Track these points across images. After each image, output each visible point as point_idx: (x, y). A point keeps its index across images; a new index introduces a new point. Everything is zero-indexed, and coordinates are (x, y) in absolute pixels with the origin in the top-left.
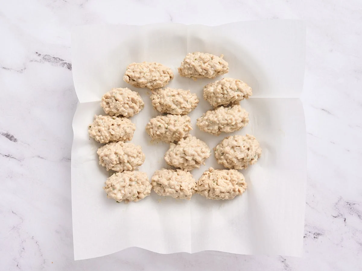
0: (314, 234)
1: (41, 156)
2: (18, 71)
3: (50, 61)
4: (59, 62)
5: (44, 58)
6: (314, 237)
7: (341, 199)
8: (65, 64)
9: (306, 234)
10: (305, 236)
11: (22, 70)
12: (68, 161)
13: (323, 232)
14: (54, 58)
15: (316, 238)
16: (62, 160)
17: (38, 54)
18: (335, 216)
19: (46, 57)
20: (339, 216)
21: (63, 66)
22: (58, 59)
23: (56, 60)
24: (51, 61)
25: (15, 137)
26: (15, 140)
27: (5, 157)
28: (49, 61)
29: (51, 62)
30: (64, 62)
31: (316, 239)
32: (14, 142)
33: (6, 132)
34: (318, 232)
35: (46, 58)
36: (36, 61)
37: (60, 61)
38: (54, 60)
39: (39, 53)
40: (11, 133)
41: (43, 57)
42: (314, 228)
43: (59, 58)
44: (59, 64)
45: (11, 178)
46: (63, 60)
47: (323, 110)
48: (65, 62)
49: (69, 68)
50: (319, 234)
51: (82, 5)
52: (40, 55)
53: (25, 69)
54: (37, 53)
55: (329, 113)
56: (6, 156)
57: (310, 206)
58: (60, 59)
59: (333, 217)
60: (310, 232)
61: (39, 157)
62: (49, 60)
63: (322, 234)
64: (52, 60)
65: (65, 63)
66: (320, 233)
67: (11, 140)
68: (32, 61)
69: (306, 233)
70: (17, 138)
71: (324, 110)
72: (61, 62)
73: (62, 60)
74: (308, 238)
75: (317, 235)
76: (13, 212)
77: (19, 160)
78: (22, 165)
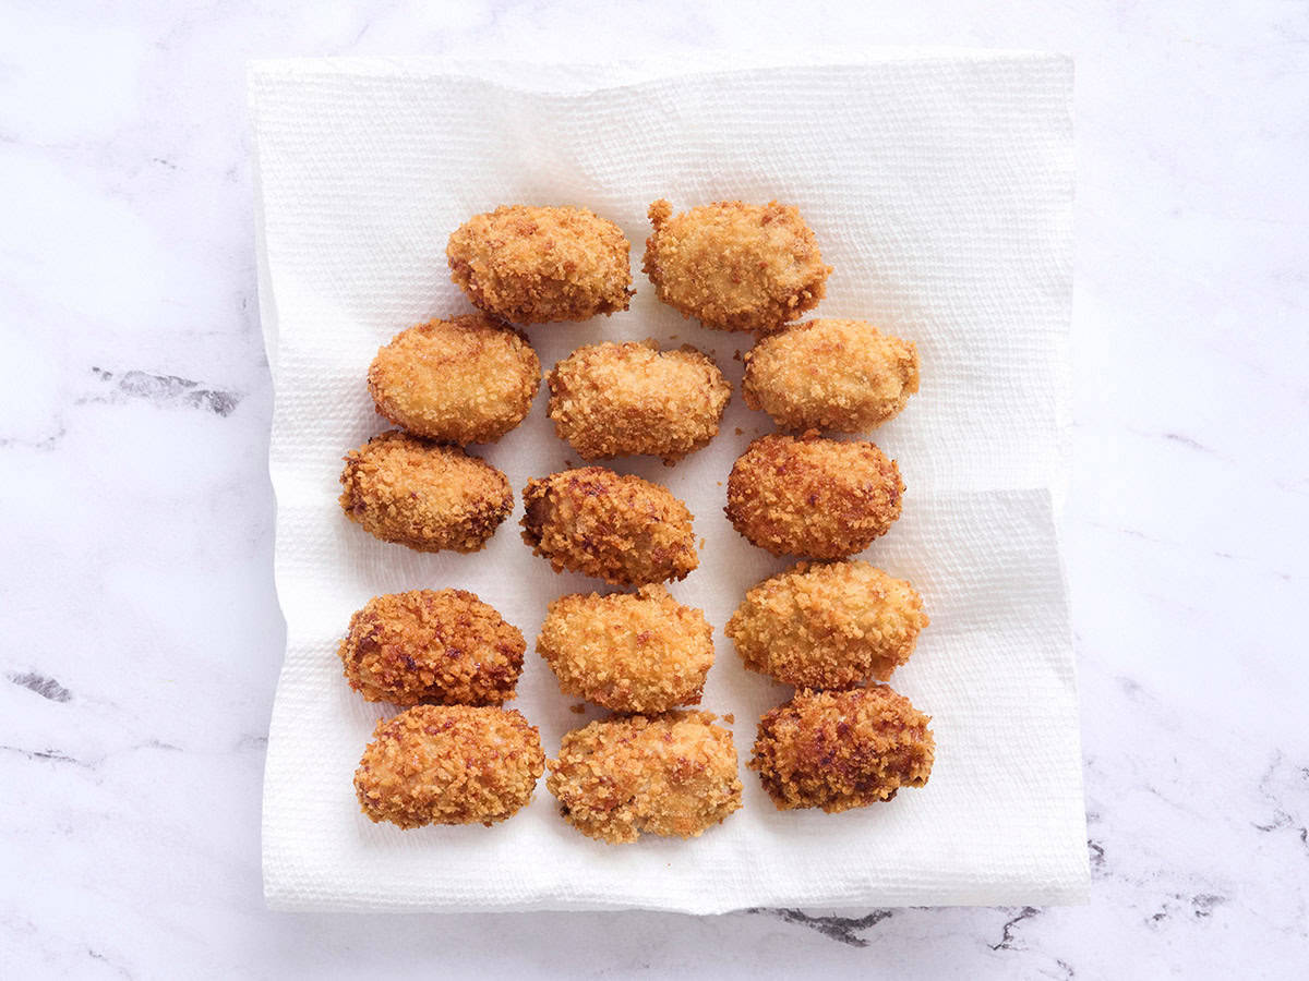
0: (1196, 900)
1: (162, 742)
2: (38, 446)
3: (146, 392)
4: (181, 392)
5: (123, 385)
6: (1198, 912)
7: (1280, 758)
8: (204, 397)
9: (1164, 906)
10: (1162, 912)
11: (52, 439)
12: (259, 746)
13: (1226, 892)
14: (160, 378)
15: (1204, 915)
16: (240, 743)
17: (101, 374)
18: (1263, 824)
19: (132, 380)
20: (1278, 824)
21: (197, 406)
22: (175, 382)
23: (167, 388)
24: (151, 393)
25: (63, 685)
26: (65, 696)
27: (37, 763)
28: (144, 395)
29: (151, 396)
30: (199, 388)
31: (1206, 918)
32: (62, 701)
33: (27, 672)
34: (1210, 892)
35: (134, 384)
36: (98, 399)
37: (182, 387)
38: (159, 387)
39: (105, 368)
40: (47, 674)
41: (122, 382)
42: (1191, 879)
43: (179, 379)
44: (179, 399)
45: (67, 832)
46: (196, 384)
47: (1171, 437)
48: (202, 389)
49: (217, 410)
50: (1212, 900)
51: (232, 172)
52: (107, 375)
53: (63, 432)
54: (96, 370)
55: (1195, 445)
56: (39, 754)
57: (1166, 800)
58: (181, 381)
59: (1259, 831)
60: (1178, 897)
61: (157, 743)
62: (143, 391)
63: (1224, 895)
64: (156, 386)
65: (204, 392)
66: (1216, 894)
67: (50, 696)
68: (82, 401)
69: (1165, 902)
70: (70, 688)
71: (1177, 437)
72: (188, 391)
73: (190, 384)
74: (1170, 918)
75: (1206, 903)
76: (91, 953)
77: (89, 766)
78: (102, 781)
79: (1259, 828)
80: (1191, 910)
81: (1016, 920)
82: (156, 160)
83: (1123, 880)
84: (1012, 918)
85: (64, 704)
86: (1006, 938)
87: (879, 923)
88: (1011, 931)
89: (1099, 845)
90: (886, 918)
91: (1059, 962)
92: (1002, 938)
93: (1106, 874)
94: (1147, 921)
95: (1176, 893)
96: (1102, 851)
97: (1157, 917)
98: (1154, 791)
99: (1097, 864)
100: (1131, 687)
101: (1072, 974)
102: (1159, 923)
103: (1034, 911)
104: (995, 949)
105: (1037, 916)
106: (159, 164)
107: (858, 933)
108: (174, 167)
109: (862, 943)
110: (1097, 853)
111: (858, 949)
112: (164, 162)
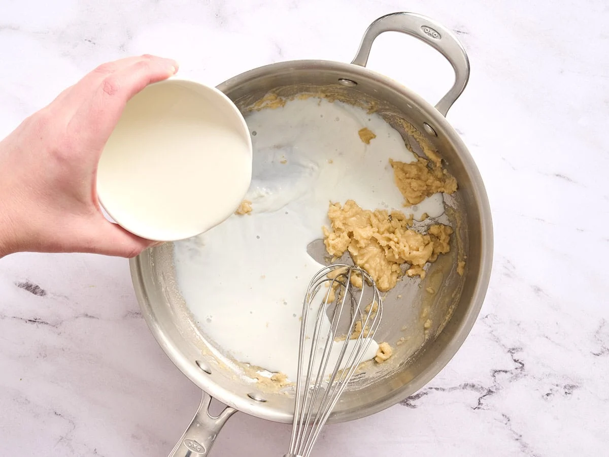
0: (565, 387)
1: (89, 315)
6: (566, 392)
7: (604, 323)
9: (551, 390)
10: (550, 392)
12: (137, 317)
13: (579, 383)
15: (569, 393)
16: (126, 315)
18: (596, 353)
20: (603, 352)
25: (42, 287)
26: (43, 293)
27: (29, 324)
31: (570, 395)
32: (41, 295)
33: (24, 281)
34: (571, 383)
40: (34, 282)
42: (563, 377)
45: (44, 357)
47: (557, 175)
50: (572, 387)
55: (568, 179)
56: (30, 321)
57: (553, 342)
59: (594, 356)
60: (557, 385)
61: (87, 315)
63: (577, 384)
66: (574, 384)
67: (36, 294)
69: (551, 388)
70: (45, 289)
71: (560, 176)
74: (554, 395)
75: (570, 388)
76: (56, 413)
77: (54, 326)
78: (60, 333)
79: (594, 354)
80: (563, 391)
81: (484, 396)
82: (86, 40)
83: (533, 378)
84: (482, 395)
85: (42, 297)
86: (479, 404)
87: (422, 398)
88: (482, 401)
89: (522, 362)
90: (425, 395)
91: (503, 415)
92: (478, 404)
93: (525, 375)
94: (543, 396)
95: (556, 384)
96: (523, 365)
97: (548, 395)
98: (547, 337)
99: (521, 371)
100: (538, 290)
101: (509, 421)
102: (549, 397)
103: (492, 392)
104: (474, 409)
105: (493, 394)
106: (87, 42)
107: (412, 402)
108: (94, 44)
109: (414, 407)
110: (521, 366)
111: (412, 409)
112: (90, 41)
